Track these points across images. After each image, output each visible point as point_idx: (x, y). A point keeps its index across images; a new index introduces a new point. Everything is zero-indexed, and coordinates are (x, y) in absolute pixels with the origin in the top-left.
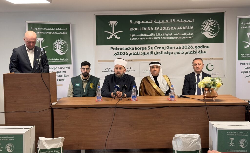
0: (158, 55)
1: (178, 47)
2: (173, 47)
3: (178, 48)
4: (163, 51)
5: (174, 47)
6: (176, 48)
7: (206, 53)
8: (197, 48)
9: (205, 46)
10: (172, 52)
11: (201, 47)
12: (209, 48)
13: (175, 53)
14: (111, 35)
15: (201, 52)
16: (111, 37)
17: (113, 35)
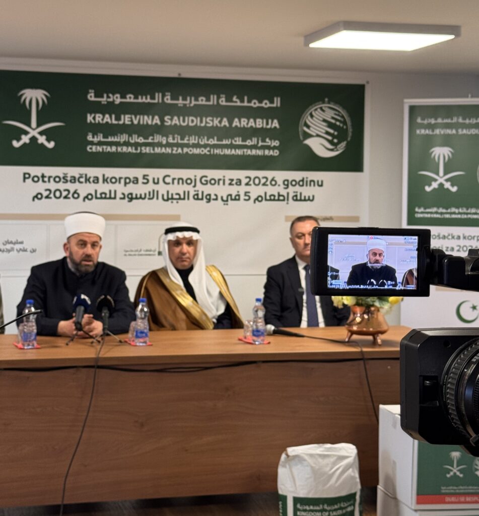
0: (175, 201)
1: (232, 180)
2: (219, 180)
3: (234, 182)
4: (188, 192)
5: (222, 178)
6: (227, 182)
7: (312, 200)
8: (288, 185)
9: (311, 181)
10: (216, 195)
11: (301, 183)
12: (322, 185)
13: (225, 198)
14: (26, 133)
15: (299, 198)
16: (25, 139)
17: (34, 133)
